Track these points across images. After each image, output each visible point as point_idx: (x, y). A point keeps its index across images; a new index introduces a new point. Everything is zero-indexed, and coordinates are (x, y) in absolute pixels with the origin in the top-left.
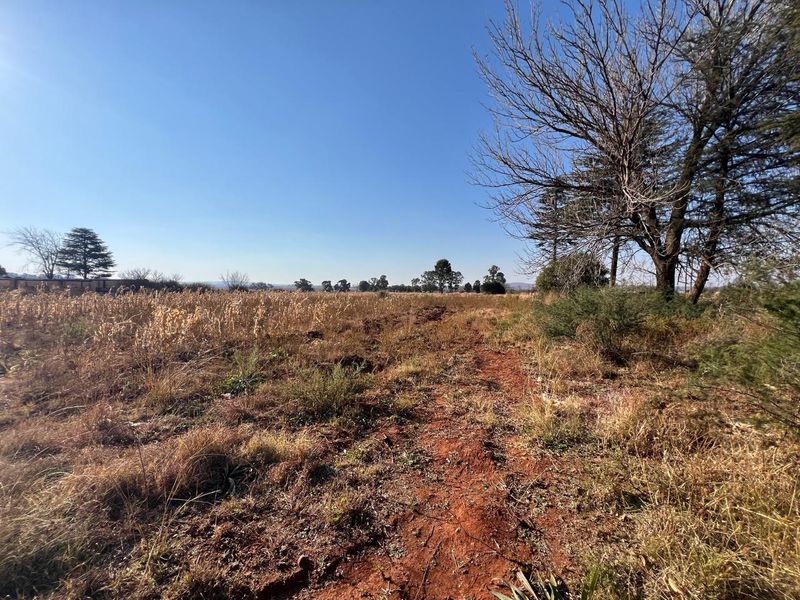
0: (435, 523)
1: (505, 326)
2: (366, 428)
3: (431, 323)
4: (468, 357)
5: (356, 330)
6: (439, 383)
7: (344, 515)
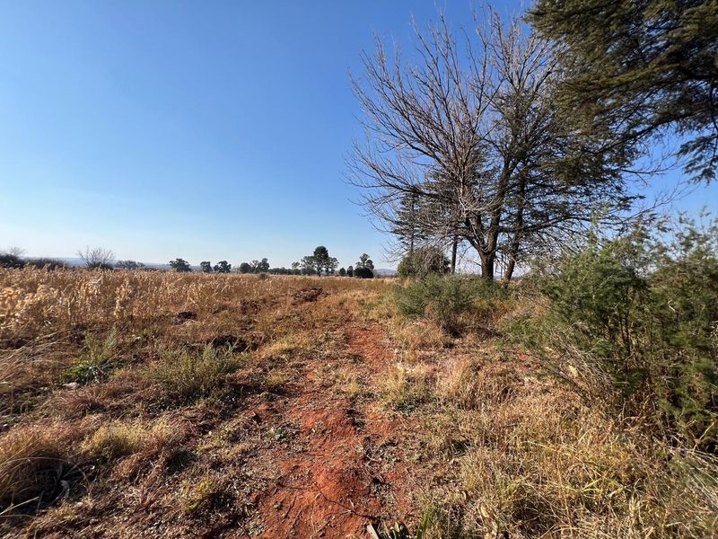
0: (297, 493)
1: (371, 306)
2: (236, 407)
3: (308, 304)
4: (339, 334)
5: (232, 310)
6: (311, 358)
7: (202, 500)
